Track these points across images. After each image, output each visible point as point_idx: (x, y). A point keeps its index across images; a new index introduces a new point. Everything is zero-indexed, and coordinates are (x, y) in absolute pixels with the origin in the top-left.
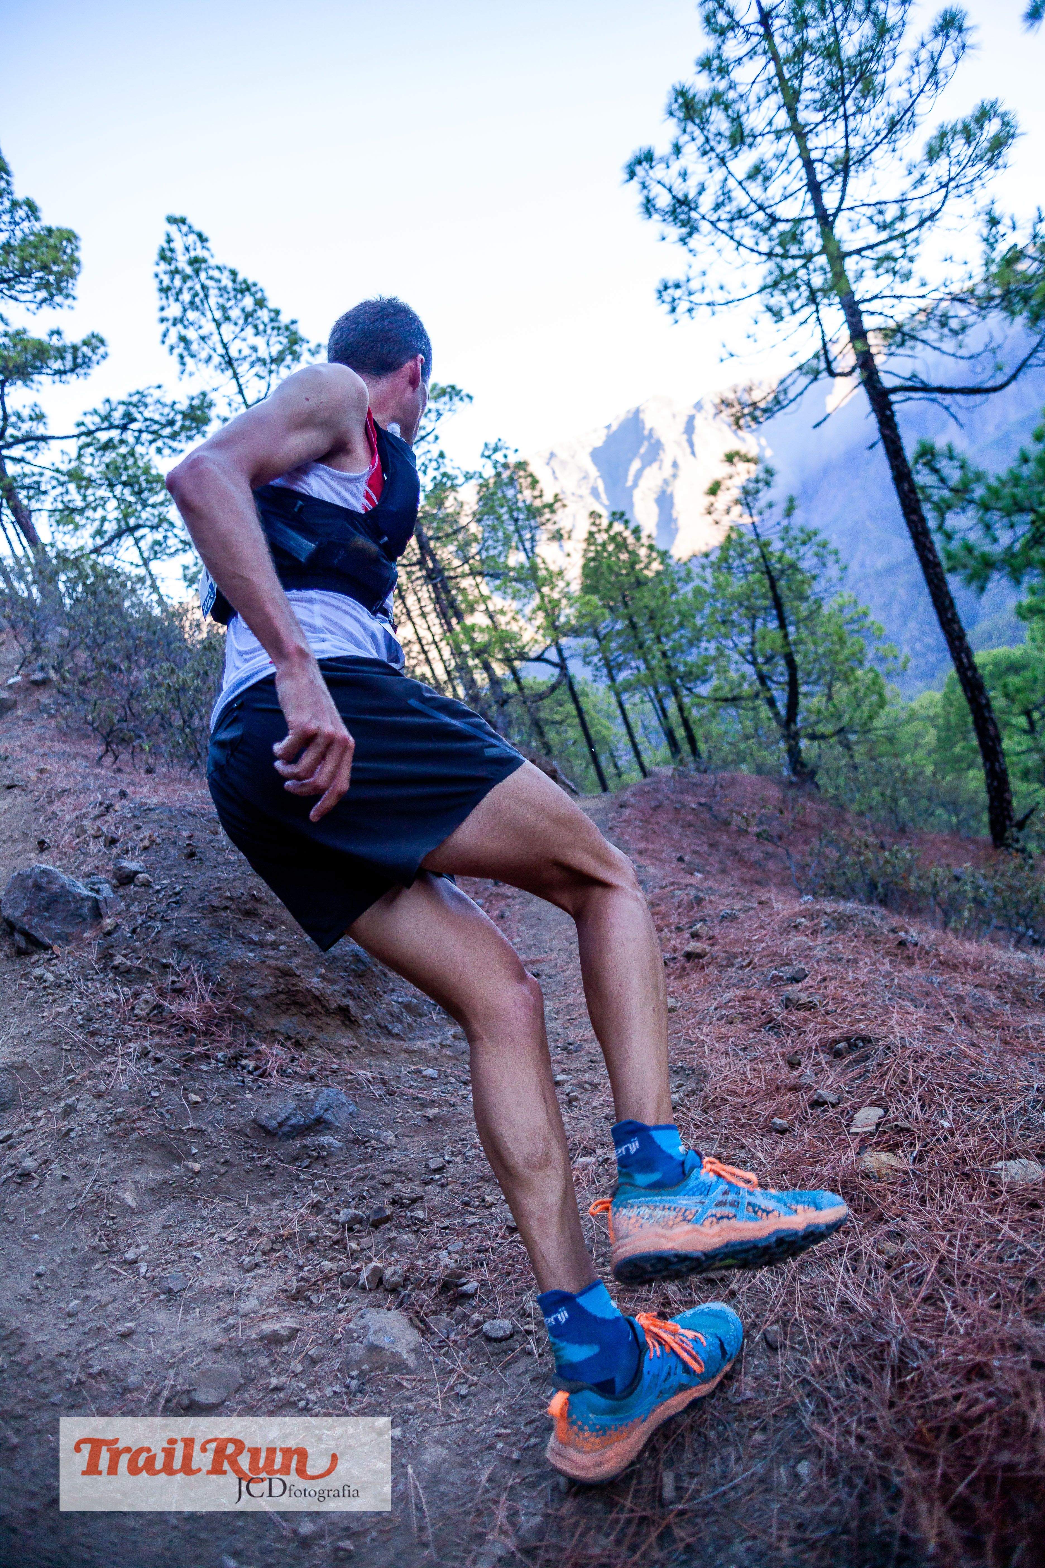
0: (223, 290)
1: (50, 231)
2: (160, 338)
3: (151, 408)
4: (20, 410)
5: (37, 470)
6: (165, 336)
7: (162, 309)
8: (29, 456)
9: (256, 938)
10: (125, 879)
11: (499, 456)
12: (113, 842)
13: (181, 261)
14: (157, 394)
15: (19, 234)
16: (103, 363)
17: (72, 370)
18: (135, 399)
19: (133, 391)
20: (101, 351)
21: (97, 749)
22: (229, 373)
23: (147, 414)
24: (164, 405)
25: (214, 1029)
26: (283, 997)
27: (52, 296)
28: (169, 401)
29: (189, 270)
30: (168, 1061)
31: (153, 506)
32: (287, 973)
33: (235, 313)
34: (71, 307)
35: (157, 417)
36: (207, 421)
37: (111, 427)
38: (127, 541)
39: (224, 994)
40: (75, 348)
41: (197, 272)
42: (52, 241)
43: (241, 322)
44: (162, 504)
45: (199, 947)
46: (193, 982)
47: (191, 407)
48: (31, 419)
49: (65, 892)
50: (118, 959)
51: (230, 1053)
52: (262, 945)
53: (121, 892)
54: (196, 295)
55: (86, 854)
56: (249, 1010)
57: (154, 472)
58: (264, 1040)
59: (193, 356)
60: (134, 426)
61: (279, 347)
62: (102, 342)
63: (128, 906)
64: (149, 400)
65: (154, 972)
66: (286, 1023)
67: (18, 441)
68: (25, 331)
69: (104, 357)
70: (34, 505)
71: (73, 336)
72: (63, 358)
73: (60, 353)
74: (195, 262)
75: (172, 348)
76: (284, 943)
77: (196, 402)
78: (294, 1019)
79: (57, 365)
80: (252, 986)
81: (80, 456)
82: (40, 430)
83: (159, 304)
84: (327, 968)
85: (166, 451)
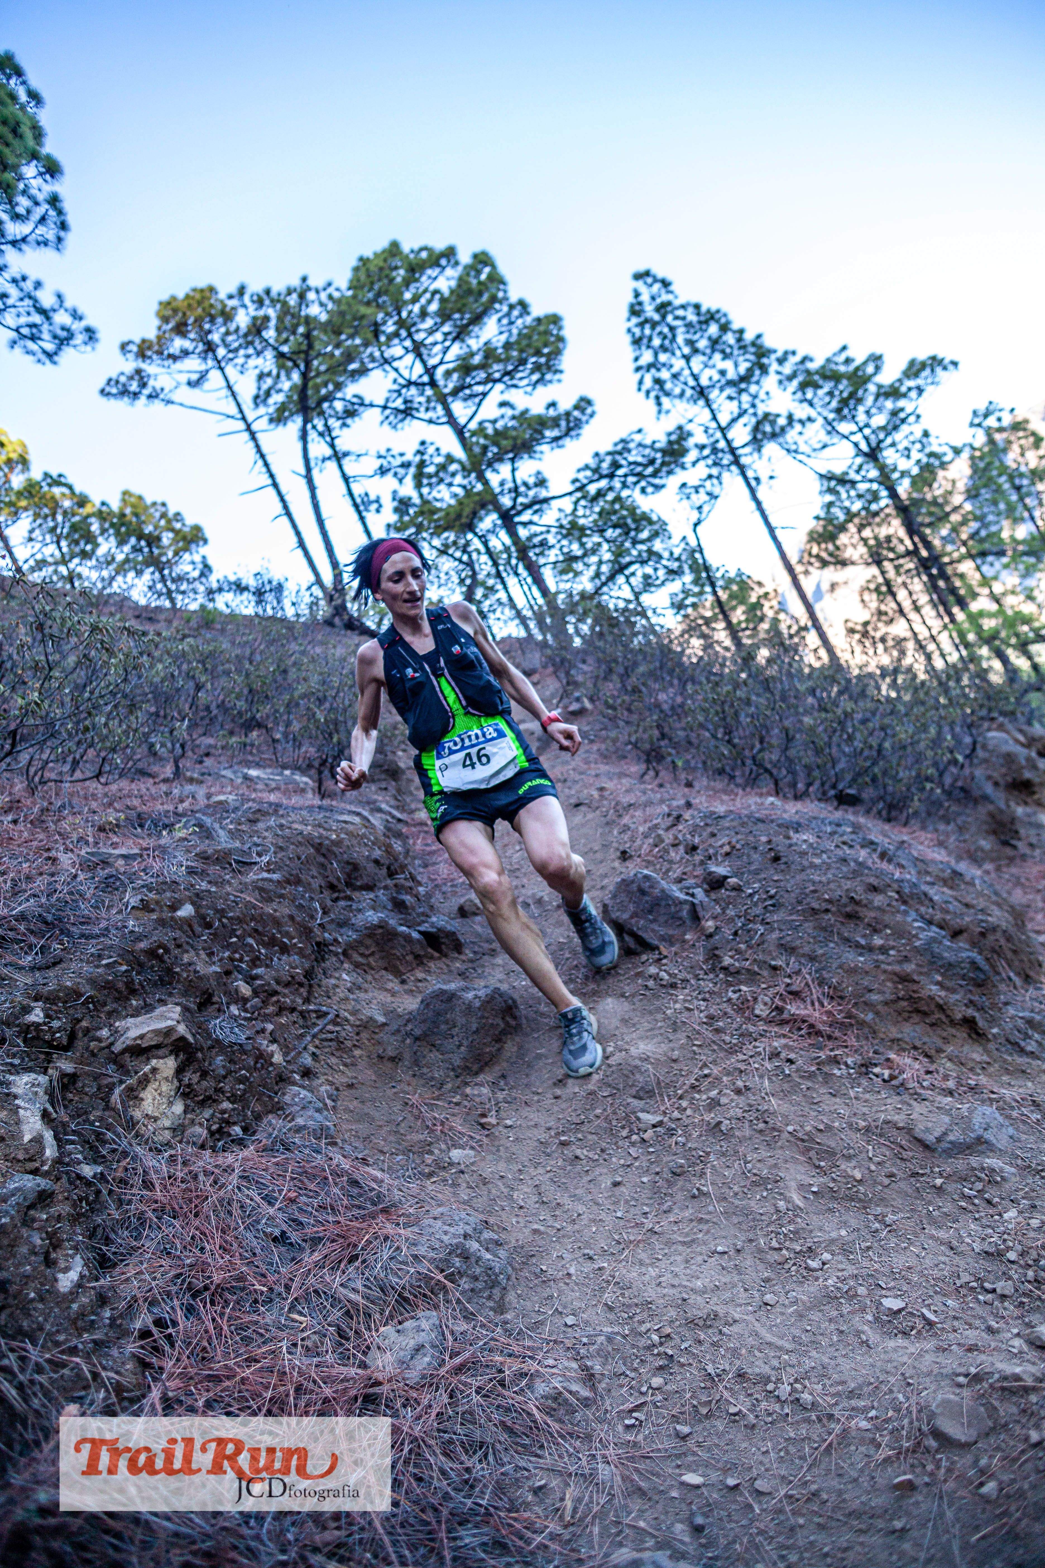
0: (689, 325)
1: (539, 320)
2: (636, 386)
3: (634, 452)
4: (526, 479)
5: (544, 529)
6: (641, 382)
7: (636, 359)
8: (535, 518)
9: (863, 942)
10: (715, 884)
11: (991, 422)
12: (694, 848)
13: (649, 311)
14: (638, 438)
15: (515, 331)
16: (593, 421)
17: (567, 434)
18: (619, 447)
19: (617, 439)
20: (589, 411)
21: (636, 768)
22: (701, 402)
23: (631, 459)
24: (645, 447)
25: (837, 1034)
26: (904, 1004)
27: (543, 375)
28: (648, 442)
29: (656, 317)
30: (800, 1062)
31: (642, 542)
32: (905, 979)
33: (702, 344)
34: (559, 381)
35: (640, 459)
36: (684, 452)
37: (602, 477)
38: (621, 579)
39: (841, 998)
40: (568, 414)
41: (664, 317)
42: (542, 328)
43: (708, 351)
44: (649, 539)
45: (807, 949)
46: (807, 984)
47: (670, 443)
48: (536, 485)
49: (666, 896)
50: (727, 961)
51: (858, 1059)
52: (870, 949)
53: (713, 896)
54: (665, 337)
55: (671, 862)
56: (870, 1016)
57: (638, 511)
58: (891, 1048)
59: (668, 394)
60: (621, 472)
61: (748, 365)
62: (589, 402)
63: (724, 910)
64: (632, 445)
65: (765, 973)
66: (910, 1031)
67: (527, 507)
68: (526, 411)
69: (592, 415)
70: (542, 561)
71: (566, 404)
72: (558, 426)
73: (555, 422)
74: (663, 308)
75: (648, 393)
76: (893, 948)
77: (674, 437)
78: (918, 1028)
79: (556, 433)
80: (870, 991)
81: (575, 510)
82: (544, 494)
83: (632, 355)
84: (942, 975)
85: (650, 489)
